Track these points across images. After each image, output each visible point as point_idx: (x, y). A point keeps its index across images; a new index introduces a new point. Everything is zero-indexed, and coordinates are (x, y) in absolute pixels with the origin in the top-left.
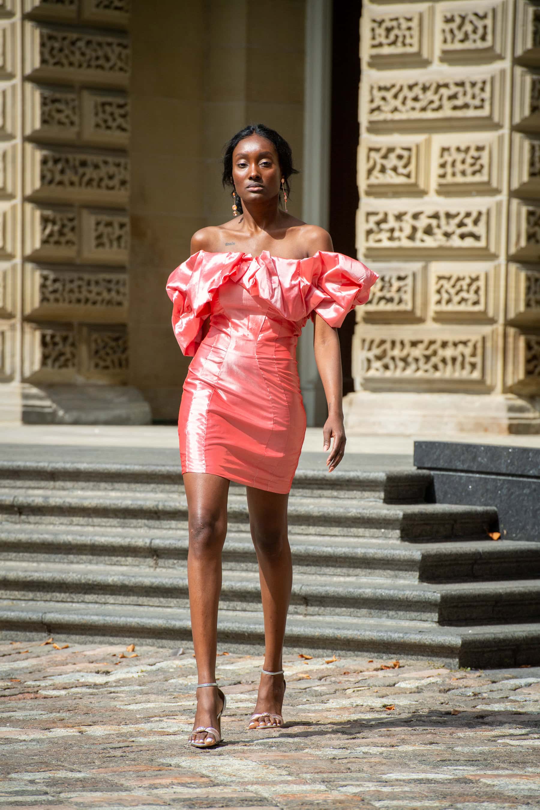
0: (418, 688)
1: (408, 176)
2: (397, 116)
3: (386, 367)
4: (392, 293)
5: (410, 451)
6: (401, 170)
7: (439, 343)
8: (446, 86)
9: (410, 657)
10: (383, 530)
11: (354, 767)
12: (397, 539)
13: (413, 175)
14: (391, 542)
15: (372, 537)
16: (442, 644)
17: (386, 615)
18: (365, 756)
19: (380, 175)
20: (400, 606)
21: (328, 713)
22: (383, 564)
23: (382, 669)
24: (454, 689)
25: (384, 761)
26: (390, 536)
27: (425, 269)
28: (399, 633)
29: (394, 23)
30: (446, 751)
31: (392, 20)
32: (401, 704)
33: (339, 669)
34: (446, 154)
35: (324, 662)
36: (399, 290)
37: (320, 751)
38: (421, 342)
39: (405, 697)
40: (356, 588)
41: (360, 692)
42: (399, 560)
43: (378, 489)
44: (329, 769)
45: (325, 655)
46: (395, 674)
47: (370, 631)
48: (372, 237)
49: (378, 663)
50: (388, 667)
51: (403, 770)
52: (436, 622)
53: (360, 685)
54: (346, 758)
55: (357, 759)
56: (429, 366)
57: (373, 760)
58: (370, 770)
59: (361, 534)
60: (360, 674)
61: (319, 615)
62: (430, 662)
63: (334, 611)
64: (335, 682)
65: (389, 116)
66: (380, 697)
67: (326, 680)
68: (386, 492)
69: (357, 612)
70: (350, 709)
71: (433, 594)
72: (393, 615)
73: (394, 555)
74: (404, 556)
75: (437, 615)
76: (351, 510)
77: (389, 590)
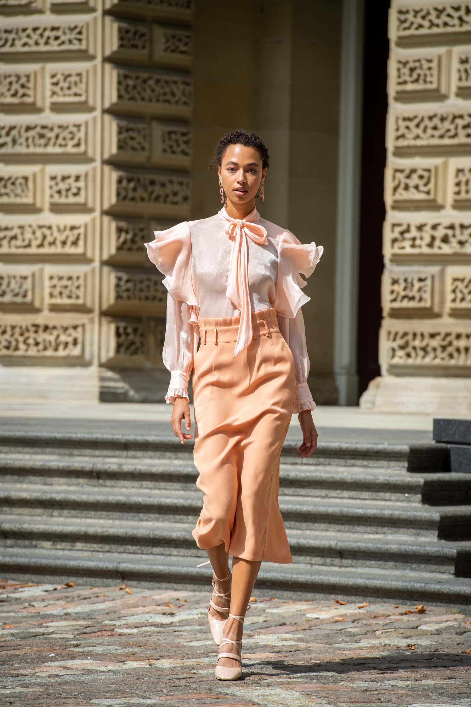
0: (437, 630)
1: (428, 193)
2: (419, 143)
3: (408, 355)
4: (414, 292)
5: (430, 427)
6: (422, 188)
7: (454, 335)
8: (461, 117)
9: (430, 603)
10: (407, 495)
11: (383, 698)
12: (419, 502)
13: (432, 192)
14: (414, 505)
15: (398, 500)
16: (458, 593)
17: (410, 568)
18: (393, 688)
19: (404, 193)
20: (422, 560)
21: (361, 651)
22: (407, 524)
23: (406, 614)
24: (468, 632)
25: (410, 693)
26: (413, 500)
27: (442, 273)
28: (421, 583)
29: (417, 64)
30: (463, 685)
31: (415, 61)
32: (423, 644)
33: (369, 613)
34: (461, 175)
35: (357, 607)
36: (420, 290)
37: (355, 683)
38: (438, 334)
39: (427, 638)
40: (384, 544)
41: (387, 634)
42: (421, 521)
43: (402, 459)
44: (362, 699)
45: (357, 601)
46: (417, 619)
47: (396, 581)
48: (397, 245)
49: (403, 609)
50: (412, 613)
51: (426, 701)
52: (453, 574)
53: (387, 627)
54: (377, 690)
55: (386, 691)
56: (445, 355)
57: (400, 692)
58: (398, 701)
59: (388, 498)
60: (388, 618)
61: (352, 567)
62: (448, 608)
63: (365, 563)
64: (366, 625)
65: (412, 143)
66: (405, 638)
67: (358, 623)
68: (409, 462)
69: (385, 565)
70: (379, 647)
71: (450, 550)
72: (415, 568)
73: (416, 516)
74: (425, 517)
75: (453, 568)
76: (379, 477)
77: (412, 546)
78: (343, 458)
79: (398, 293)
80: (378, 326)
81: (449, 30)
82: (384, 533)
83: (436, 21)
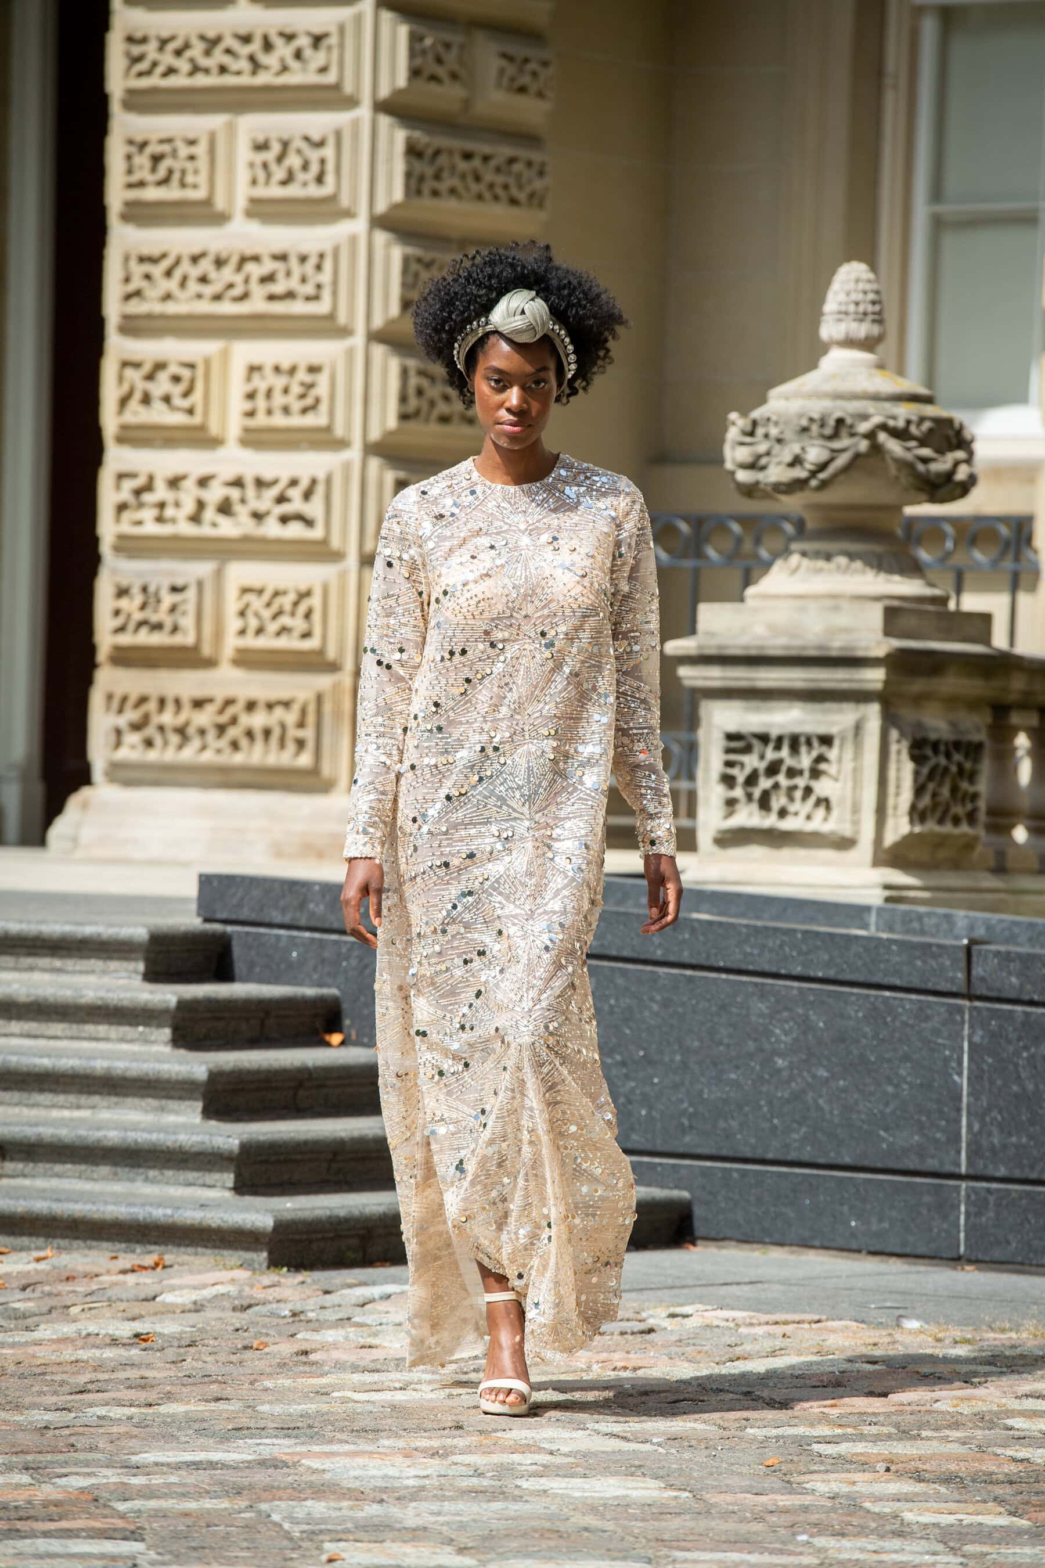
0: (195, 1303)
1: (190, 411)
2: (171, 308)
3: (149, 743)
4: (161, 615)
5: (191, 889)
6: (177, 401)
7: (240, 706)
8: (256, 258)
9: (182, 1249)
10: (141, 1029)
11: (81, 1442)
12: (166, 1044)
13: (199, 410)
14: (155, 1048)
15: (122, 1040)
16: (240, 1227)
17: (143, 1177)
18: (101, 1423)
19: (141, 409)
20: (168, 1161)
21: (37, 1348)
22: (141, 1088)
23: (133, 1271)
24: (257, 1305)
25: (135, 1431)
26: (153, 1038)
27: (219, 574)
28: (165, 1207)
29: (166, 148)
30: (243, 1412)
31: (162, 141)
32: (166, 1331)
33: (56, 1271)
34: (256, 376)
35: (31, 1258)
36: (173, 609)
37: (22, 1414)
38: (210, 700)
39: (173, 1319)
40: (91, 1128)
41: (93, 1312)
42: (168, 1081)
43: (133, 956)
44: (37, 1447)
45: (33, 1246)
46: (155, 1280)
47: (115, 1204)
48: (126, 515)
49: (126, 1261)
50: (145, 1268)
51: (167, 1446)
52: (230, 1189)
53: (94, 1299)
54: (68, 1427)
55: (86, 1429)
56: (224, 743)
57: (115, 1429)
58: (109, 1447)
59: (102, 1035)
60: (95, 1279)
61: (25, 1176)
62: (218, 1258)
63: (52, 1169)
64: (50, 1294)
65: (158, 308)
66: (129, 1320)
67: (33, 1290)
68: (148, 961)
69: (92, 1171)
70: (76, 1340)
71: (226, 1140)
72: (155, 1177)
73: (159, 1072)
74: (177, 1074)
75: (232, 1176)
76: (85, 992)
77: (150, 1132)
78: (11, 954)
79: (129, 616)
80: (86, 680)
81: (229, 80)
82: (93, 1107)
83: (204, 62)
